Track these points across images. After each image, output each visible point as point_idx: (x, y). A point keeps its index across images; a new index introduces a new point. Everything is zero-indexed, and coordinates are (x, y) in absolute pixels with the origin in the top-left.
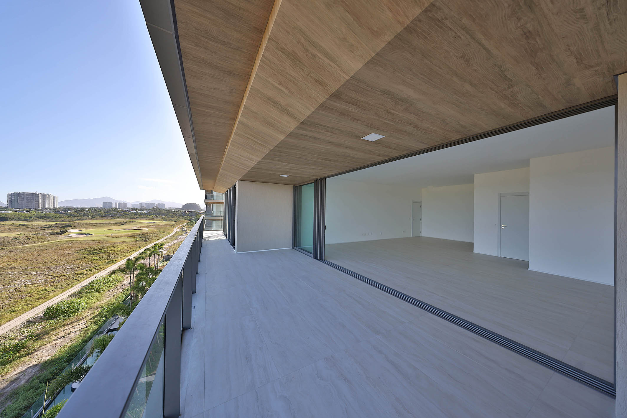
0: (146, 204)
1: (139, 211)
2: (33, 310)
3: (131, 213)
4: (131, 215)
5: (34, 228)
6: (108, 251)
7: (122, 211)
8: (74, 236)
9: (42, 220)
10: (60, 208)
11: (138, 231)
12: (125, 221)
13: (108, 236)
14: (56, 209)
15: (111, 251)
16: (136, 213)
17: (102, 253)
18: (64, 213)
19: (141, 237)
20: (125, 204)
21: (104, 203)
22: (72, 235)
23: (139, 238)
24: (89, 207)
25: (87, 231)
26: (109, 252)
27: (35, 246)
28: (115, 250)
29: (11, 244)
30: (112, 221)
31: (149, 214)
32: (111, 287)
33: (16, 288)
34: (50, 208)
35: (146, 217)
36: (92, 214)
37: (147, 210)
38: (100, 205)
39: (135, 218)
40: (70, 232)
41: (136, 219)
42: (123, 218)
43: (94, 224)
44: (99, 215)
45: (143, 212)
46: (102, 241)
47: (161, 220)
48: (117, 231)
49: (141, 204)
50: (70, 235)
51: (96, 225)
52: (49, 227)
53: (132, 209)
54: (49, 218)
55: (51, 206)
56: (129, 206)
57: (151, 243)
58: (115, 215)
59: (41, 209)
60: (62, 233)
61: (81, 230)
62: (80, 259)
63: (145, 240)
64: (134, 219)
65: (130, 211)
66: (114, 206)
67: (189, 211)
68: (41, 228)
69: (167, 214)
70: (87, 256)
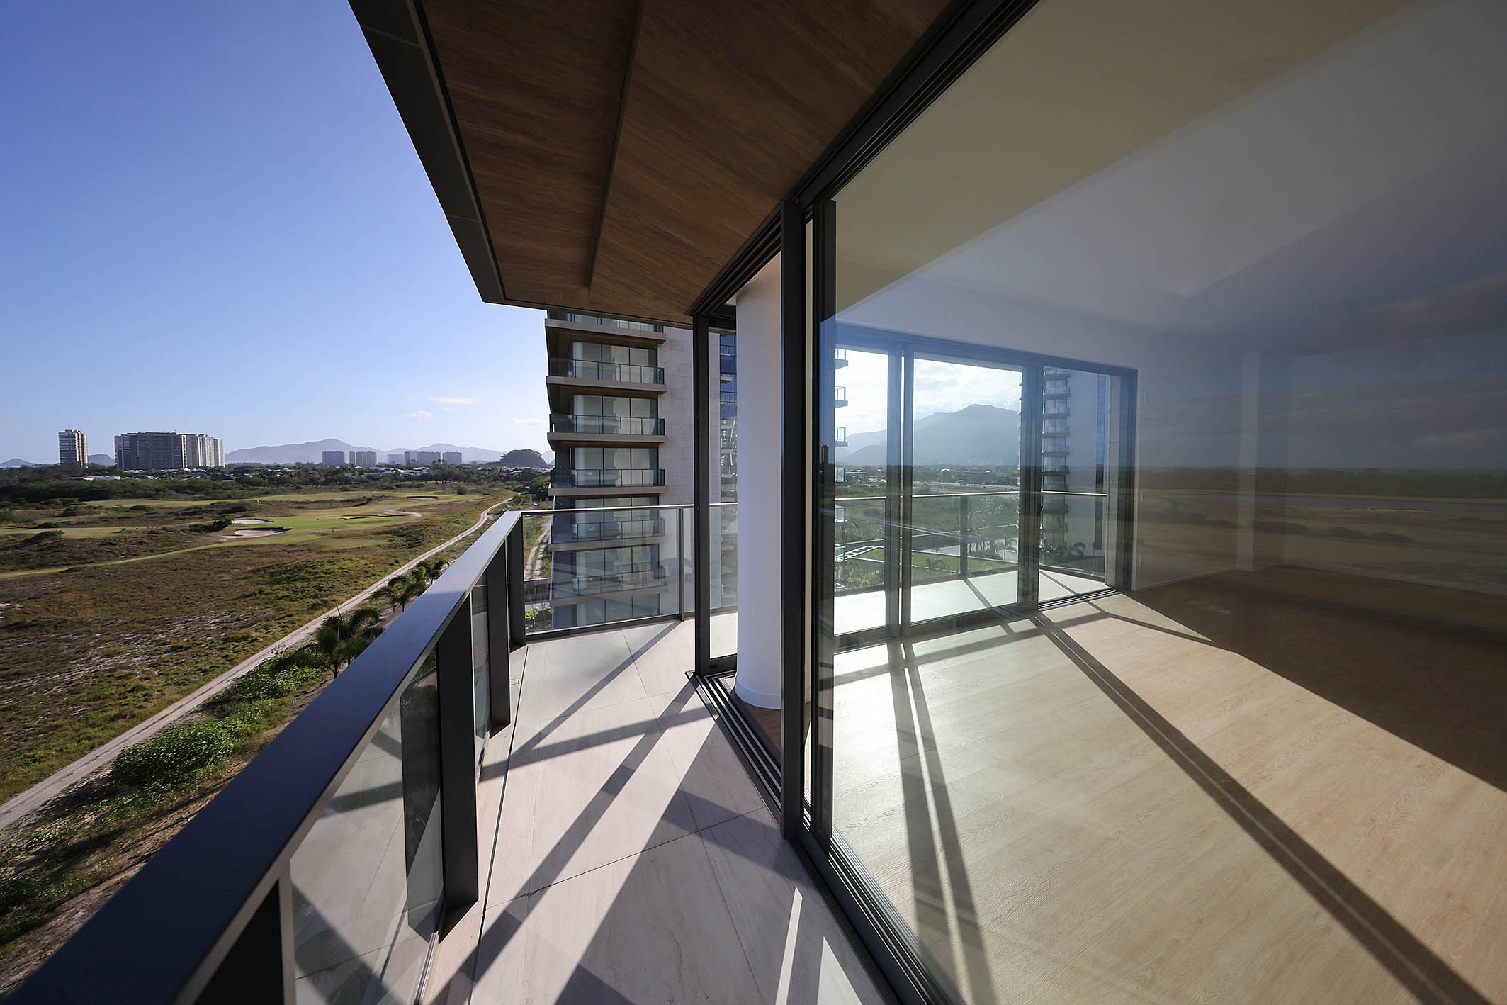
0: (419, 453)
1: (401, 471)
2: (91, 755)
3: (383, 477)
4: (385, 481)
5: (162, 514)
6: (317, 573)
7: (365, 471)
8: (246, 534)
9: (184, 496)
10: (229, 466)
11: (397, 520)
12: (368, 494)
13: (323, 535)
14: (218, 469)
15: (325, 573)
16: (395, 476)
17: (302, 579)
18: (234, 478)
19: (402, 536)
20: (372, 455)
21: (325, 454)
22: (244, 531)
23: (397, 539)
24: (293, 462)
25: (278, 522)
26: (320, 577)
27: (151, 562)
28: (334, 572)
29: (96, 557)
30: (339, 496)
31: (426, 478)
32: (311, 681)
33: (71, 682)
34: (205, 468)
35: (419, 486)
36: (297, 479)
37: (421, 468)
38: (317, 459)
39: (394, 487)
40: (239, 525)
41: (397, 491)
42: (366, 488)
43: (297, 502)
44: (313, 482)
45: (411, 473)
46: (308, 548)
47: (453, 493)
48: (347, 521)
49: (407, 453)
50: (236, 533)
51: (302, 506)
52: (195, 513)
53: (388, 466)
54: (200, 490)
55: (210, 464)
56: (382, 459)
57: (425, 552)
58: (348, 481)
59: (187, 469)
60: (219, 526)
61: (266, 518)
62: (248, 596)
63: (411, 542)
64: (391, 489)
65: (382, 471)
66: (347, 461)
67: (516, 469)
68: (176, 514)
69: (466, 476)
70: (267, 588)
